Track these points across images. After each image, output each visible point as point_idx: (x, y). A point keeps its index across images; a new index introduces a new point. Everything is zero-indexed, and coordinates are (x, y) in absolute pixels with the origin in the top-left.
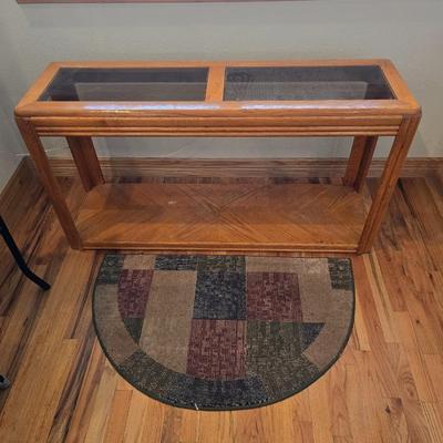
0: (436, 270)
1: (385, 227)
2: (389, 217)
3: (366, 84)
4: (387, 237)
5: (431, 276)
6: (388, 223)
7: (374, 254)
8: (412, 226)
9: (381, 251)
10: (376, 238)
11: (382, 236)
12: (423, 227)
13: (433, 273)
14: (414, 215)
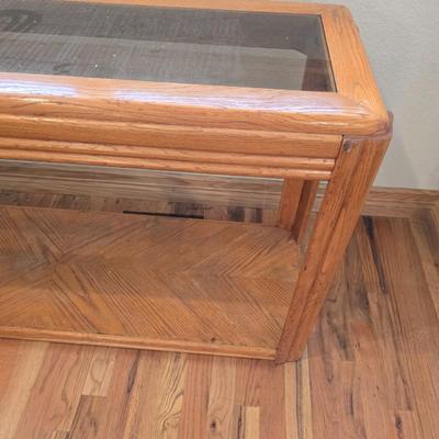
0: (409, 408)
1: (334, 307)
2: (343, 289)
3: (304, 57)
4: (334, 329)
5: (399, 422)
6: (340, 299)
7: (305, 363)
8: (379, 307)
9: (318, 359)
10: (314, 329)
11: (325, 327)
12: (397, 312)
13: (404, 414)
14: (384, 287)
